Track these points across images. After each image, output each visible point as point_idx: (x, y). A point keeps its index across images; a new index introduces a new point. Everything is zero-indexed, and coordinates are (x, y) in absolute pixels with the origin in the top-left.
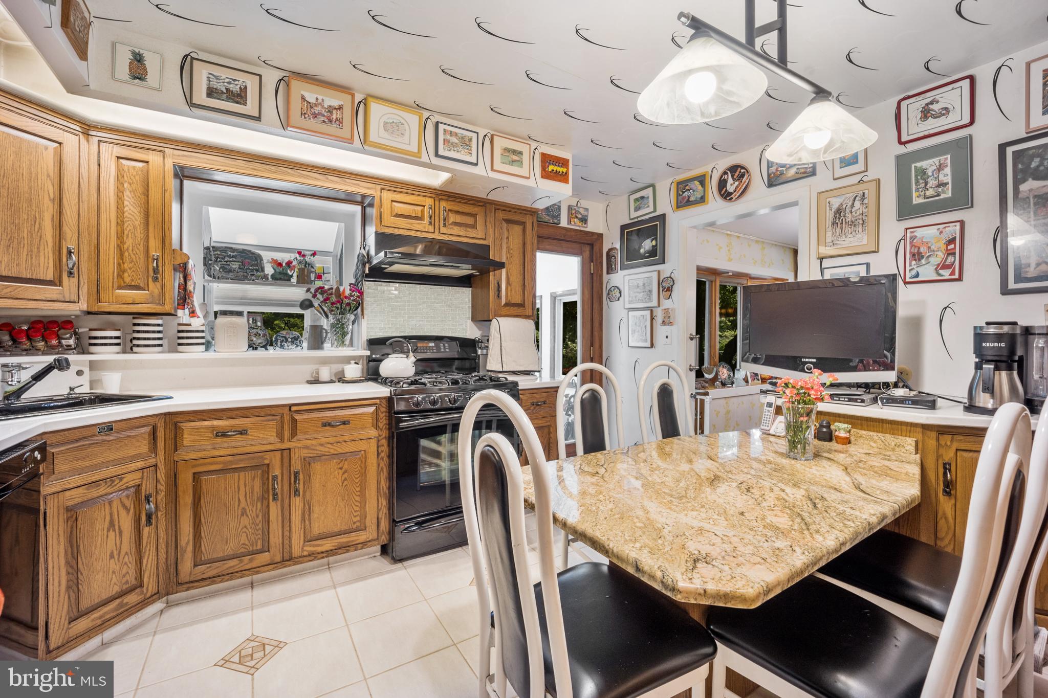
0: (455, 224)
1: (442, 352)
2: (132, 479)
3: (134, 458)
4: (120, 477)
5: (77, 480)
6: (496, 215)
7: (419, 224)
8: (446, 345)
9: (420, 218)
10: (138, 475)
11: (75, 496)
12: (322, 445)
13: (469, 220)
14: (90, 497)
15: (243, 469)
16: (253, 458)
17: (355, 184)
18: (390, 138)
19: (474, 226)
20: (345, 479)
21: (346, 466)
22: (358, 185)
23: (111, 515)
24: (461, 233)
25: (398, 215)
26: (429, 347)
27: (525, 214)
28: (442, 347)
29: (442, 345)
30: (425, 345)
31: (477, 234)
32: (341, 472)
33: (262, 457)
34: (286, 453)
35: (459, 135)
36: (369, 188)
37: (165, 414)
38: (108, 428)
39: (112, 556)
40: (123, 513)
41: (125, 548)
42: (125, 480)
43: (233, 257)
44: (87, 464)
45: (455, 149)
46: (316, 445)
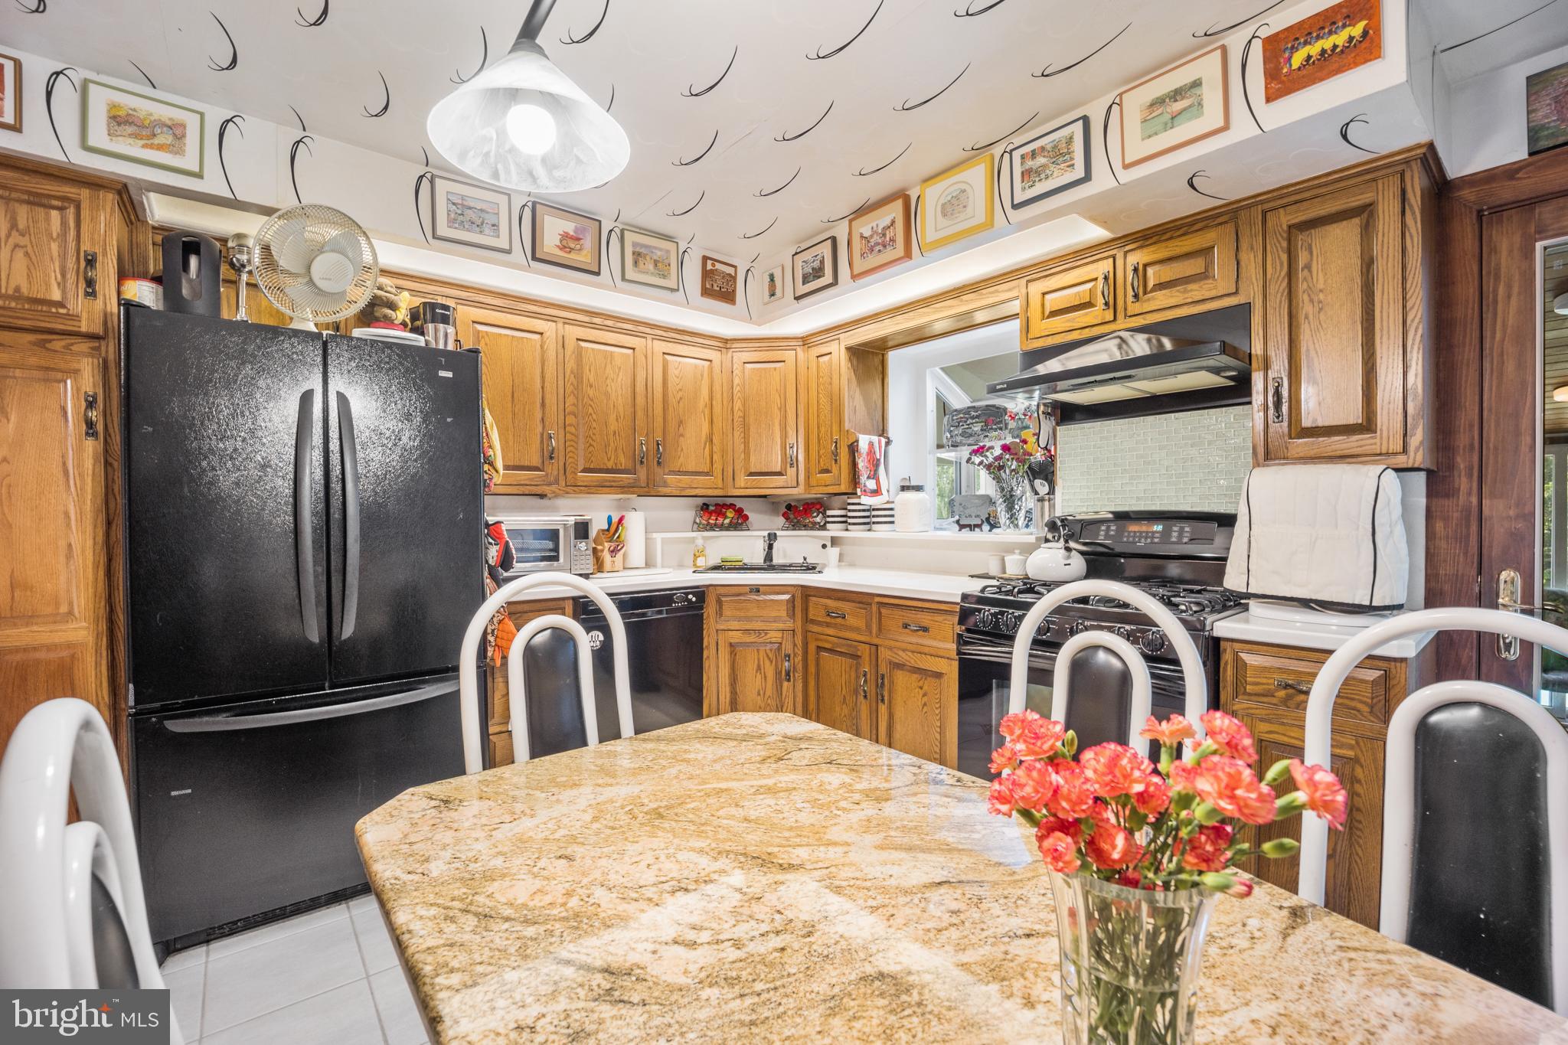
0: (1161, 286)
1: (1174, 543)
2: (775, 636)
3: (776, 620)
4: (766, 631)
5: (735, 625)
6: (1269, 224)
7: (1086, 314)
8: (1187, 529)
9: (1088, 305)
10: (780, 634)
11: (736, 637)
12: (904, 650)
13: (1194, 266)
14: (743, 640)
15: (841, 653)
16: (850, 646)
17: (990, 293)
18: (951, 222)
19: (1205, 275)
20: (925, 704)
21: (926, 688)
22: (997, 291)
23: (759, 660)
24: (1173, 302)
25: (1054, 314)
26: (1153, 533)
27: (1374, 180)
28: (1175, 534)
29: (1175, 529)
30: (1144, 528)
31: (1215, 288)
32: (921, 692)
33: (855, 647)
34: (874, 648)
35: (1049, 147)
36: (1010, 290)
37: (802, 586)
38: (756, 589)
39: (759, 694)
40: (767, 662)
41: (769, 692)
42: (768, 636)
43: (977, 417)
44: (742, 614)
45: (1043, 176)
46: (899, 648)
